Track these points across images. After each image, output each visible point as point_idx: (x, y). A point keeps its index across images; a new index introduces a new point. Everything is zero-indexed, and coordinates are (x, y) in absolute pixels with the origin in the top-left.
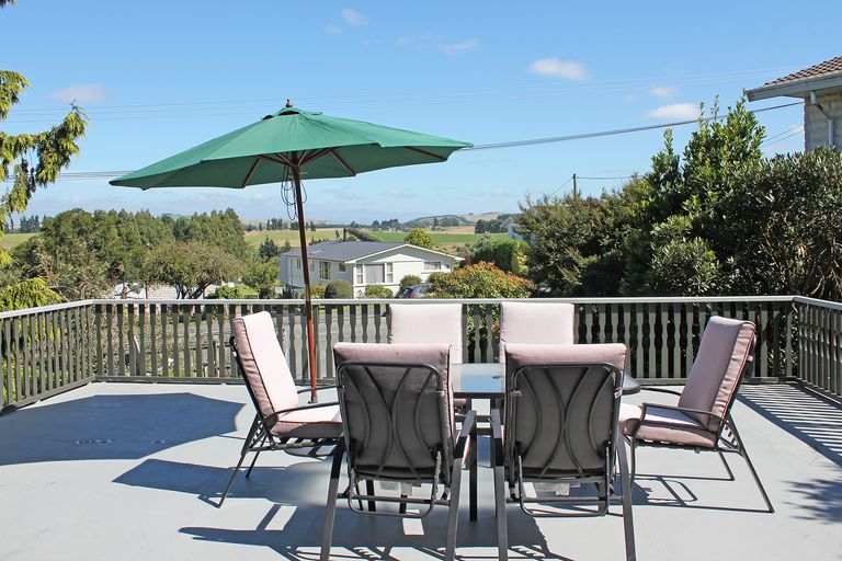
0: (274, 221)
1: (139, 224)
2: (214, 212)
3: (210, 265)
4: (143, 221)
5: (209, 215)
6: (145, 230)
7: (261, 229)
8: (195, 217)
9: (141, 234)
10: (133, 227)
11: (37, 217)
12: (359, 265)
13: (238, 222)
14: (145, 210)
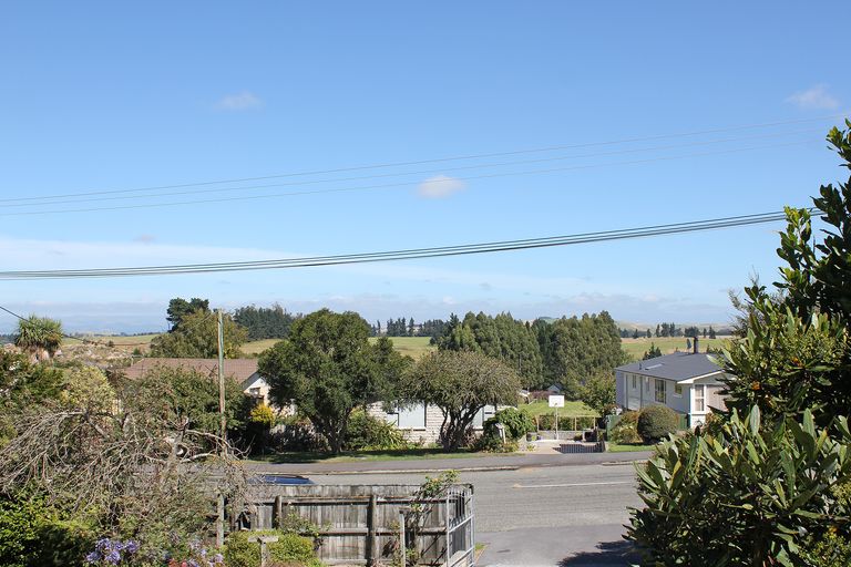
0: (665, 326)
1: (499, 328)
2: (585, 316)
3: (481, 382)
4: (503, 325)
5: (580, 318)
6: (505, 334)
7: (649, 336)
8: (563, 321)
9: (502, 339)
10: (492, 332)
11: (404, 320)
12: (699, 387)
13: (614, 327)
14: (506, 313)
